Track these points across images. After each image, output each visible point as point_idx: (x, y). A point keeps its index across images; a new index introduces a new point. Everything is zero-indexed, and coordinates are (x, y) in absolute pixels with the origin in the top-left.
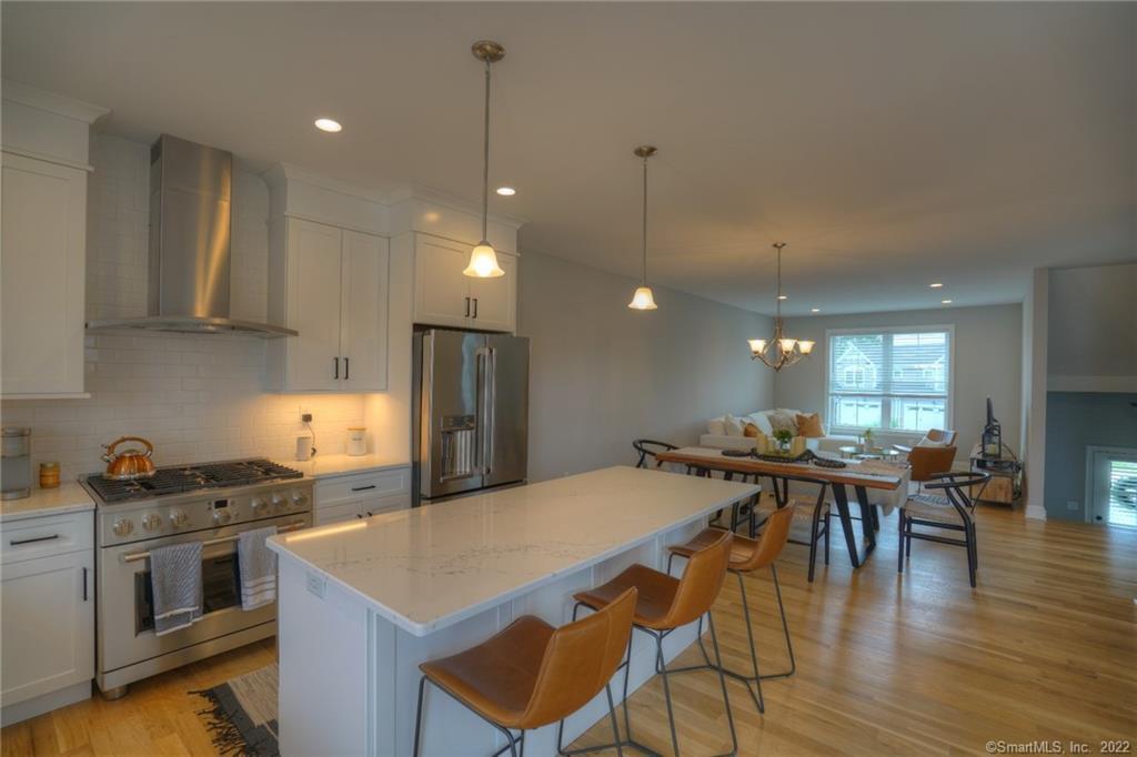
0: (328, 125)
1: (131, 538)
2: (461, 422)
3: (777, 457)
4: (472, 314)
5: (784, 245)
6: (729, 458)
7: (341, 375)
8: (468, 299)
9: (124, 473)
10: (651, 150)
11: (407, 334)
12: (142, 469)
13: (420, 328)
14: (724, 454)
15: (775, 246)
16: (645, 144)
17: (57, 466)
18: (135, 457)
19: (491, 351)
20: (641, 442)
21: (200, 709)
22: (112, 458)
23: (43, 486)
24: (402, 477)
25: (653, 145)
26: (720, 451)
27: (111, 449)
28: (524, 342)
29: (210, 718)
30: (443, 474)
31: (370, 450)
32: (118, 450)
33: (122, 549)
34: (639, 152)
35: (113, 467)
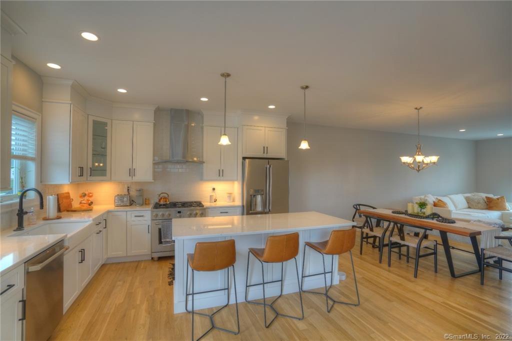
0: (204, 99)
1: (157, 219)
2: (257, 192)
3: (417, 216)
4: (266, 152)
5: (421, 108)
6: (396, 215)
7: (221, 175)
8: (264, 147)
9: (162, 203)
10: (307, 87)
11: (240, 160)
12: (166, 201)
13: (244, 158)
14: (393, 212)
15: (416, 109)
16: (304, 85)
17: (148, 200)
18: (165, 198)
19: (270, 166)
20: (359, 205)
21: (169, 267)
22: (160, 198)
23: (146, 204)
24: (238, 210)
25: (307, 85)
26: (391, 211)
27: (159, 195)
28: (288, 161)
29: (171, 270)
30: (251, 210)
31: (234, 201)
32: (161, 196)
33: (156, 221)
34: (302, 88)
35: (160, 201)
